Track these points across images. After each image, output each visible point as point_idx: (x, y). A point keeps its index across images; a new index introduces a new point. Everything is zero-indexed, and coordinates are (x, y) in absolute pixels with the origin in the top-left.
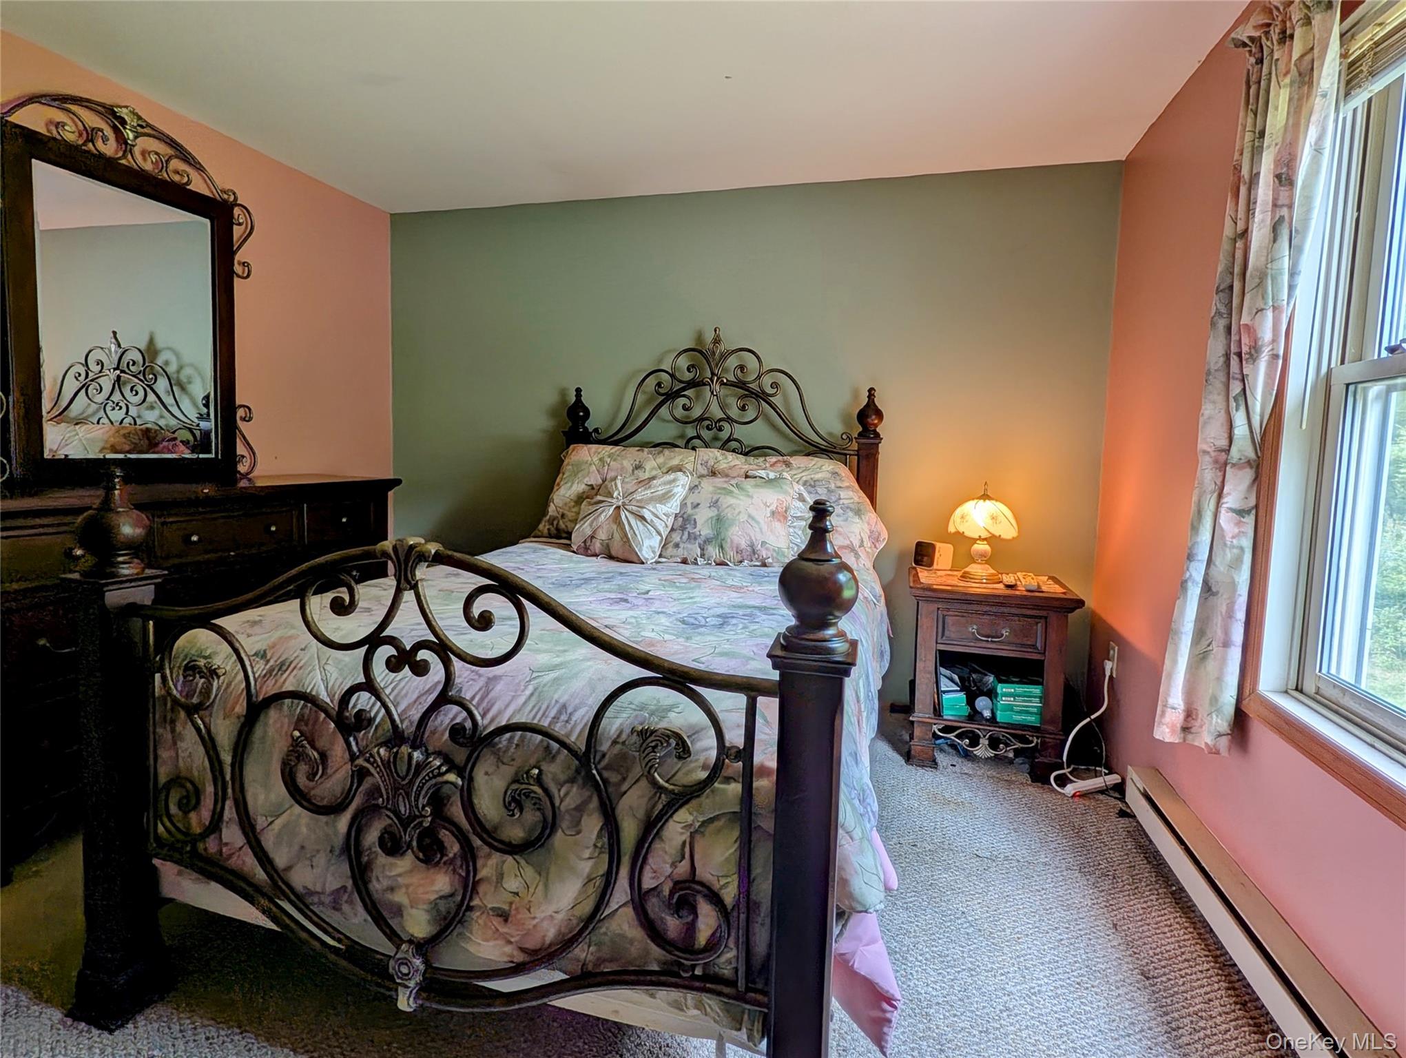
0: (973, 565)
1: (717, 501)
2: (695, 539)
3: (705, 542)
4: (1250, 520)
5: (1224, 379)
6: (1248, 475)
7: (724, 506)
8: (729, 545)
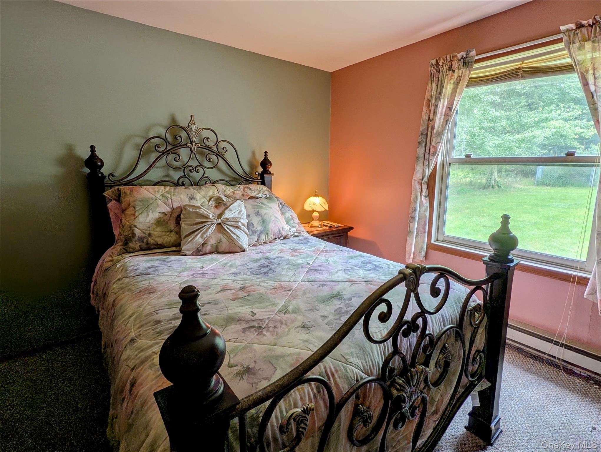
0: (313, 221)
1: (258, 212)
2: (256, 233)
3: (260, 233)
4: (428, 198)
5: (423, 160)
6: (426, 186)
7: (263, 214)
8: (270, 232)
